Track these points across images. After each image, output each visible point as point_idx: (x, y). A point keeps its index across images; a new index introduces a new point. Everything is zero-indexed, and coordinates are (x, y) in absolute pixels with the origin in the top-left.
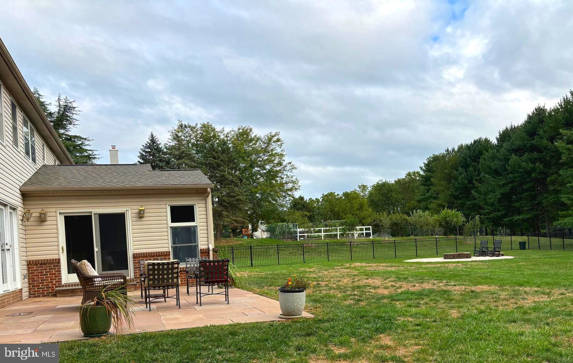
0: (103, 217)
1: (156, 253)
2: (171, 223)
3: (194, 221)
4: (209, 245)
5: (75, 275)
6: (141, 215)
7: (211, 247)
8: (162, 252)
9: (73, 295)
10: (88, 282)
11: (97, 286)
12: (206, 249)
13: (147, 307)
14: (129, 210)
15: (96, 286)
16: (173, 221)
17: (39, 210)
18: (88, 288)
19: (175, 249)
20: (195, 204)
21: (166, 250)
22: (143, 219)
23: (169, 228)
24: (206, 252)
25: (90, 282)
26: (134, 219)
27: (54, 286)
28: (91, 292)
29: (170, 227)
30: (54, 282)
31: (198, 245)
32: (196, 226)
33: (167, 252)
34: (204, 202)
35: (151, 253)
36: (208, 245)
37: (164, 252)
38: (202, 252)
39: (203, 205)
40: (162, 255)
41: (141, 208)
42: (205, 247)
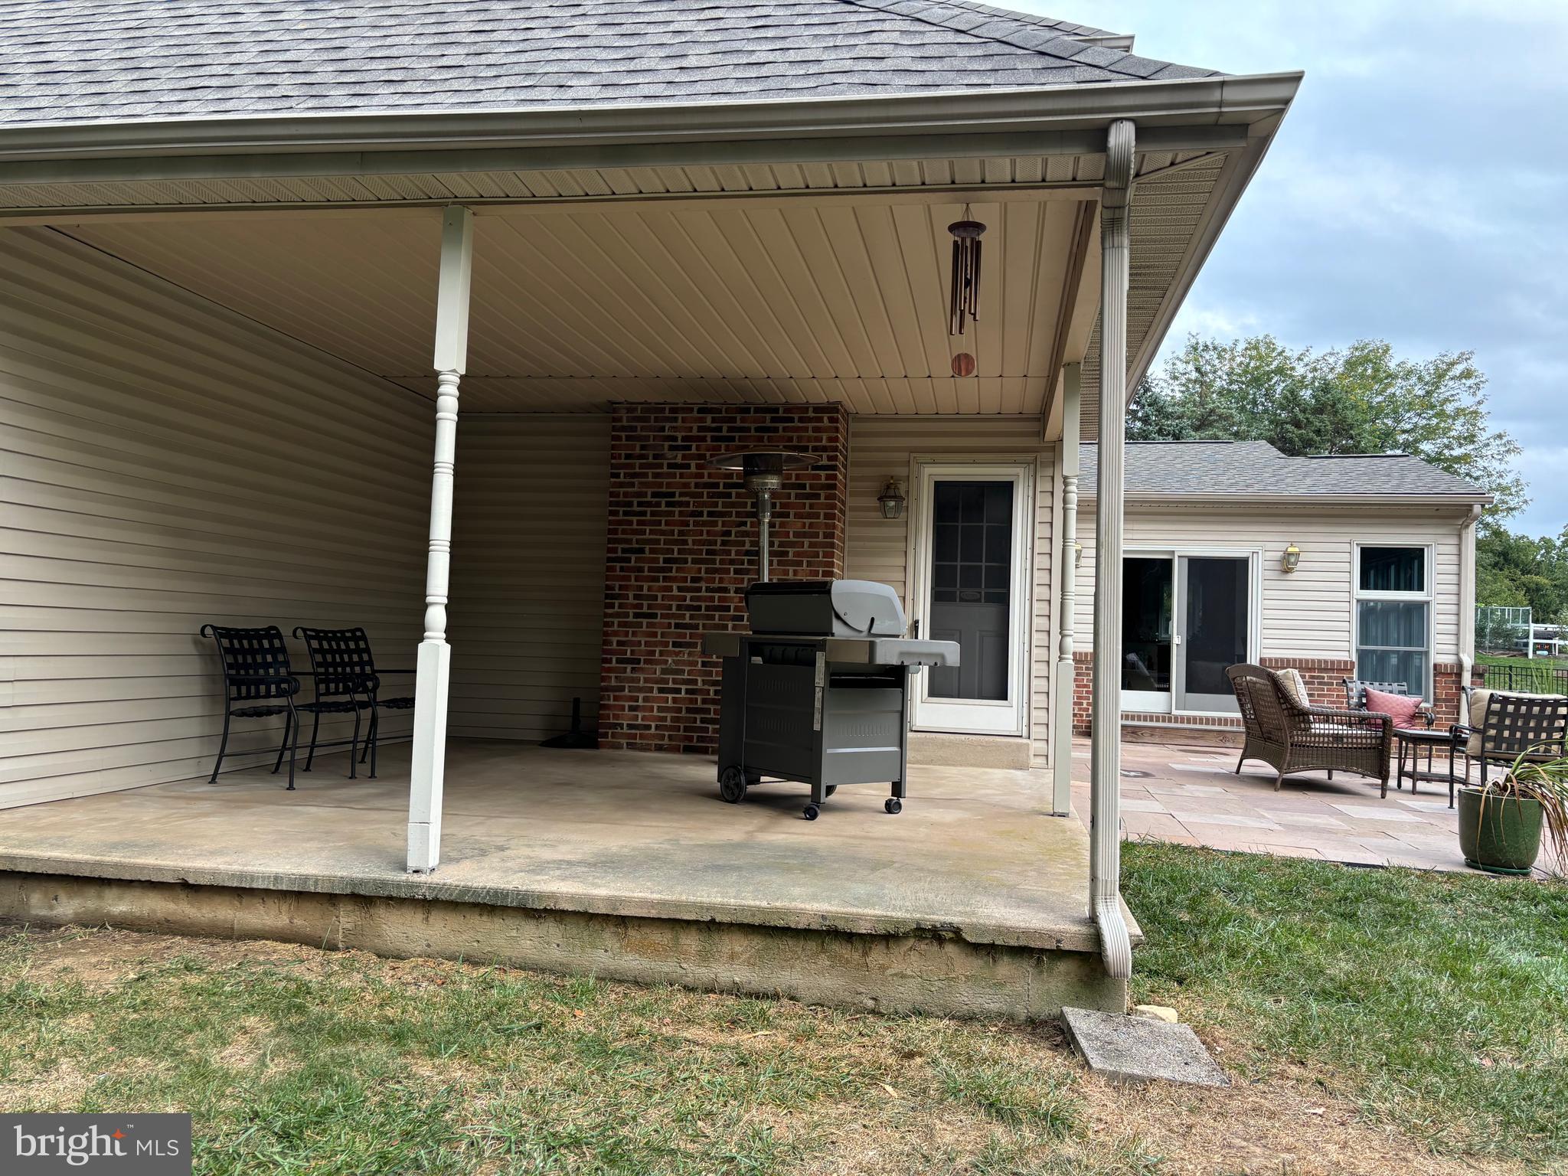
0: (1199, 567)
1: (1319, 661)
2: (1362, 588)
3: (1421, 588)
4: (1461, 655)
6: (1286, 565)
7: (1468, 661)
8: (1332, 662)
10: (1300, 722)
11: (1319, 735)
12: (1452, 667)
14: (1260, 552)
15: (1315, 735)
16: (1365, 585)
18: (1298, 735)
19: (1362, 655)
20: (1428, 546)
21: (1343, 656)
22: (1290, 576)
23: (1355, 601)
24: (1451, 674)
25: (1303, 722)
26: (1270, 575)
27: (1084, 713)
29: (1358, 601)
30: (1085, 706)
31: (1427, 653)
32: (1428, 603)
33: (1346, 662)
34: (1454, 541)
35: (1307, 661)
36: (1457, 654)
37: (1339, 662)
38: (1441, 673)
39: (1454, 550)
40: (1332, 670)
41: (1290, 550)
42: (1448, 660)
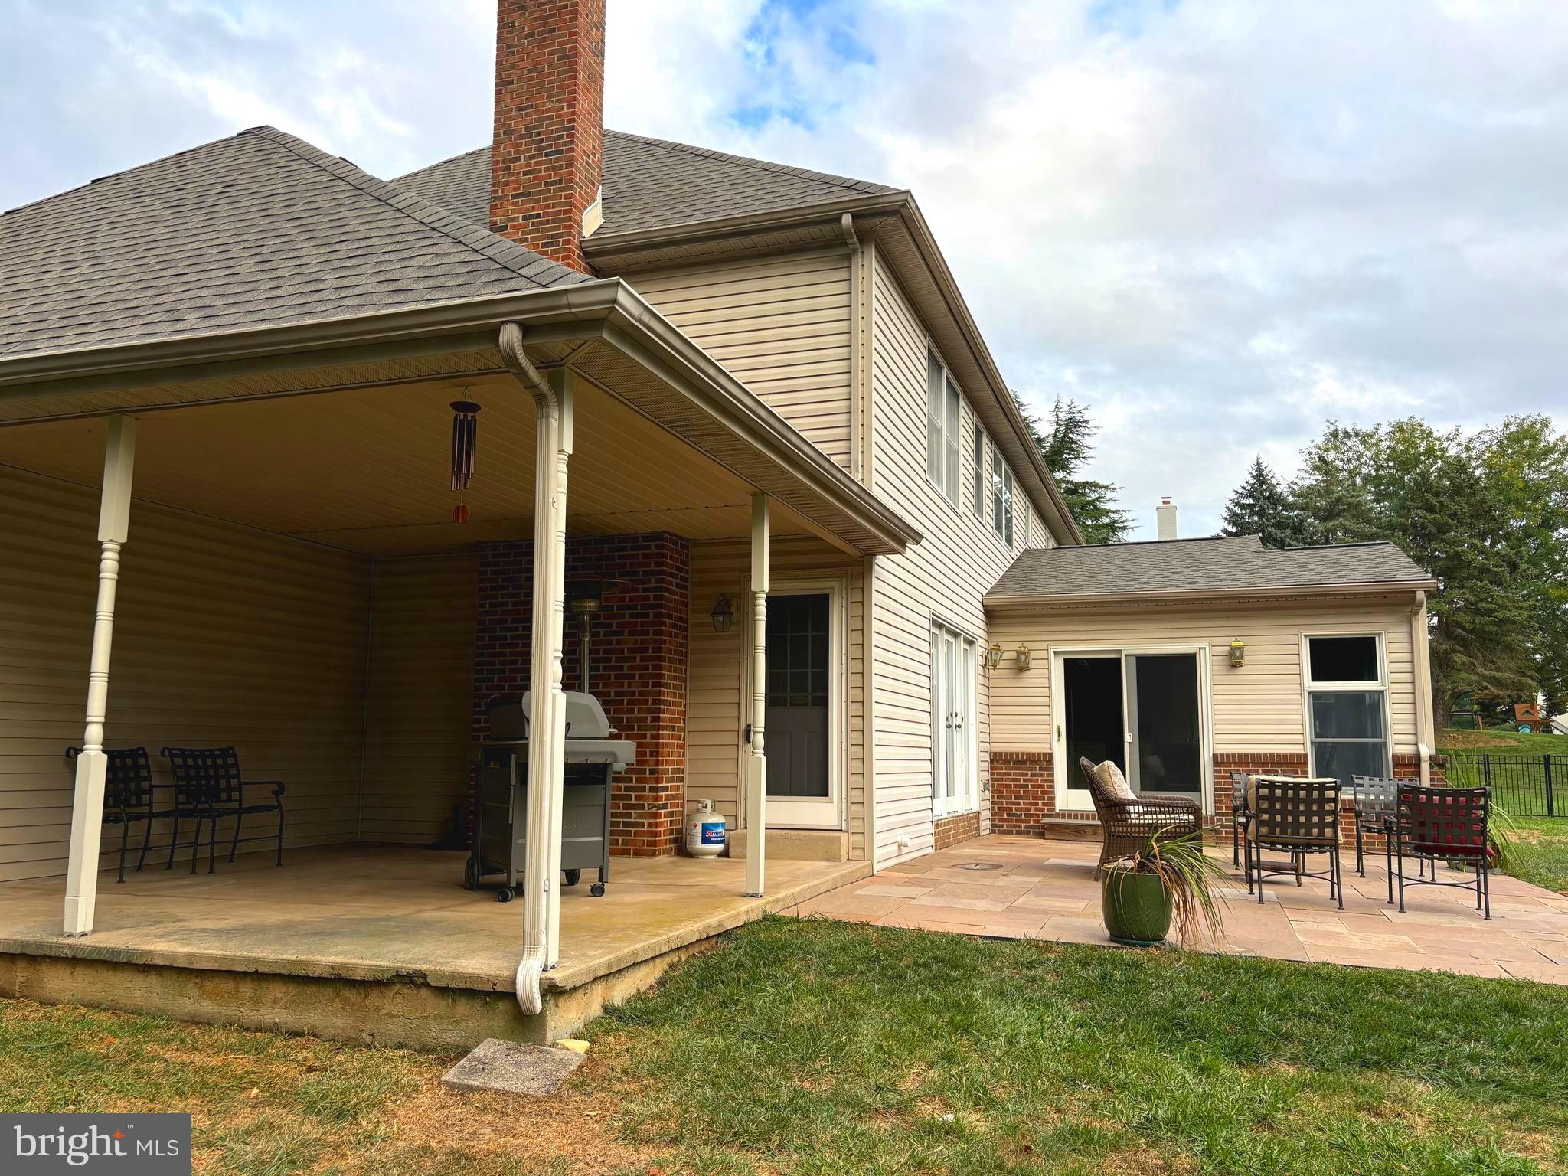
0: (1144, 662)
1: (1272, 755)
2: (1313, 680)
3: (1373, 677)
4: (1420, 745)
5: (1088, 792)
6: (1234, 660)
7: (1426, 750)
8: (1285, 756)
9: (1078, 839)
10: (1116, 813)
11: (1135, 825)
12: (1410, 757)
13: (1251, 892)
14: (1207, 647)
15: (1131, 825)
16: (1315, 678)
17: (1016, 646)
18: (1114, 826)
19: (1320, 749)
20: (1379, 634)
21: (1297, 750)
22: (1240, 670)
23: (1306, 694)
24: (1410, 765)
25: (1120, 813)
26: (1217, 669)
27: (1040, 813)
28: (1121, 836)
29: (1310, 693)
30: (1040, 806)
31: (1385, 744)
32: (1382, 692)
33: (1298, 756)
34: (1405, 628)
35: (1259, 755)
36: (1416, 745)
37: (1292, 755)
38: (1399, 764)
39: (1405, 637)
40: (1286, 764)
41: (1234, 644)
42: (1407, 750)
